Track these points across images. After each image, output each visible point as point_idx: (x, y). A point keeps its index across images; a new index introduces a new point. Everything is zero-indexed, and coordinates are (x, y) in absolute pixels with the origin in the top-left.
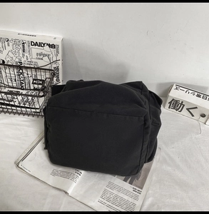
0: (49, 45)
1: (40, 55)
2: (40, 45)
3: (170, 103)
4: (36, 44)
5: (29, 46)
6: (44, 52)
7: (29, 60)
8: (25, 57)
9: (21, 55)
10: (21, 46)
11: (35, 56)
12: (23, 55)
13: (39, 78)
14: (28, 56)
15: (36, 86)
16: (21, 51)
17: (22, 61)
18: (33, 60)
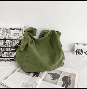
0: (19, 29)
1: (14, 34)
2: (15, 29)
3: (76, 51)
4: (13, 29)
5: (9, 30)
6: (16, 32)
7: (9, 37)
8: (7, 36)
9: (6, 35)
10: (6, 31)
11: (12, 35)
12: (7, 35)
13: (14, 45)
14: (9, 35)
15: (12, 49)
16: (6, 33)
17: (6, 38)
18: (11, 37)
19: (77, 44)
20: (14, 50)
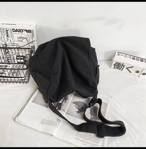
0: (26, 31)
1: (20, 38)
2: (20, 31)
3: (115, 65)
4: (16, 31)
5: (11, 32)
6: (23, 36)
7: (12, 42)
8: (9, 41)
9: (6, 40)
10: (5, 33)
11: (16, 39)
12: (8, 39)
13: (21, 54)
14: (11, 39)
15: (19, 61)
16: (6, 36)
17: (7, 44)
18: (15, 42)
19: (119, 53)
20: (22, 61)
